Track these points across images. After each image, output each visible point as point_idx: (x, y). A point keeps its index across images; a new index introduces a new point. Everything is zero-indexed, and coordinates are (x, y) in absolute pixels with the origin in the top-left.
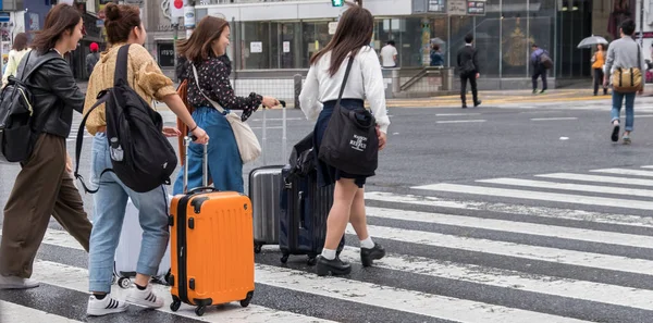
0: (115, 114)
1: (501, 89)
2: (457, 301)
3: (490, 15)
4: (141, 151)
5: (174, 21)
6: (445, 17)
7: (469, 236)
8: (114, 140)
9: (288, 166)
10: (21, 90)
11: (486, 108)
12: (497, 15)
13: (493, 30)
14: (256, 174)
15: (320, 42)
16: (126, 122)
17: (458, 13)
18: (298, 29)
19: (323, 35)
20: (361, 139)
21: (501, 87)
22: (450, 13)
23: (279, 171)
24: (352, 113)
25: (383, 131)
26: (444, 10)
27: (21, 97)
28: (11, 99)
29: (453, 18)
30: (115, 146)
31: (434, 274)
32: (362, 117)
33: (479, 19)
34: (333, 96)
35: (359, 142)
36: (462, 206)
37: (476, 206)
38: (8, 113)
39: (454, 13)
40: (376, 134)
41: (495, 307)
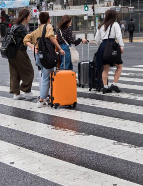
0: (41, 45)
1: (139, 36)
2: (127, 105)
3: (135, 12)
4: (48, 56)
5: (34, 17)
6: (121, 14)
7: (130, 84)
8: (40, 52)
9: (92, 61)
10: (12, 36)
11: (135, 43)
12: (138, 12)
13: (137, 17)
14: (82, 63)
15: (81, 22)
16: (44, 47)
17: (126, 12)
18: (74, 18)
19: (82, 20)
20: (115, 52)
21: (140, 36)
22: (123, 12)
23: (88, 62)
24: (112, 44)
25: (122, 48)
26: (121, 11)
27: (12, 38)
28: (9, 39)
29: (124, 14)
30: (41, 54)
31: (119, 97)
32: (115, 45)
33: (132, 14)
34: (106, 37)
35: (114, 53)
36: (128, 74)
37: (132, 74)
38: (8, 44)
39: (124, 12)
40: (120, 49)
41: (139, 107)
